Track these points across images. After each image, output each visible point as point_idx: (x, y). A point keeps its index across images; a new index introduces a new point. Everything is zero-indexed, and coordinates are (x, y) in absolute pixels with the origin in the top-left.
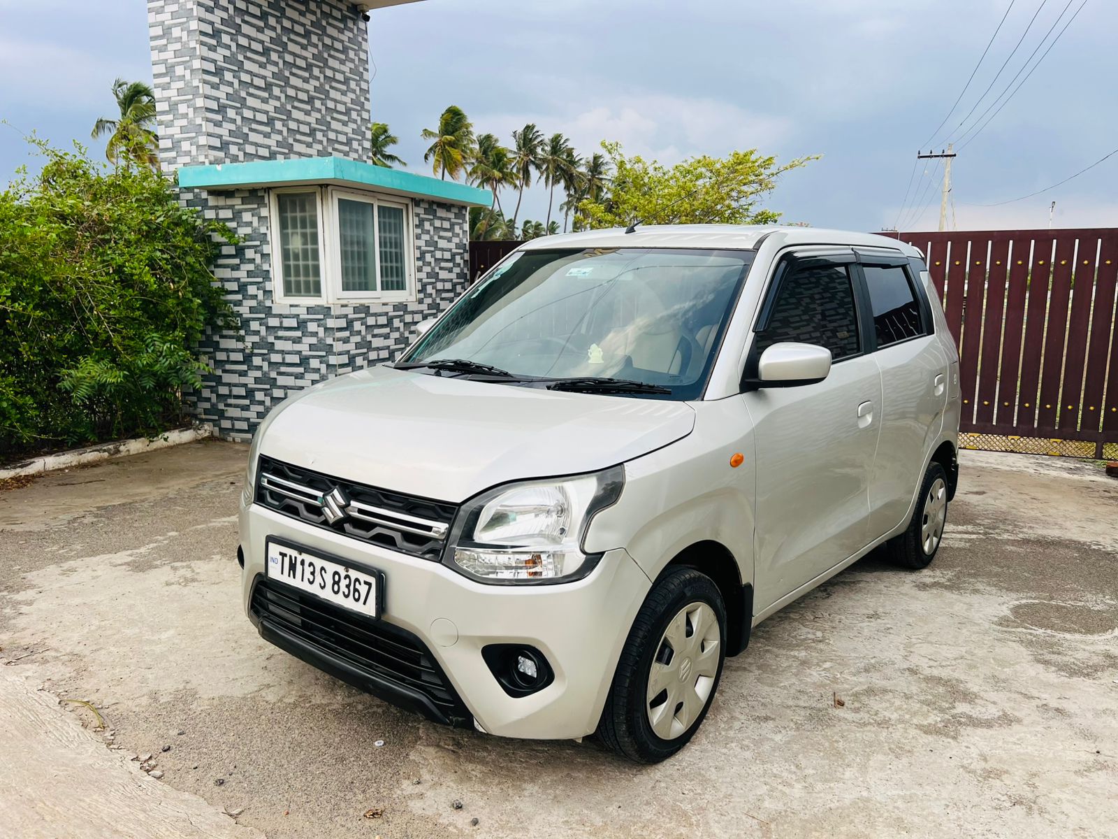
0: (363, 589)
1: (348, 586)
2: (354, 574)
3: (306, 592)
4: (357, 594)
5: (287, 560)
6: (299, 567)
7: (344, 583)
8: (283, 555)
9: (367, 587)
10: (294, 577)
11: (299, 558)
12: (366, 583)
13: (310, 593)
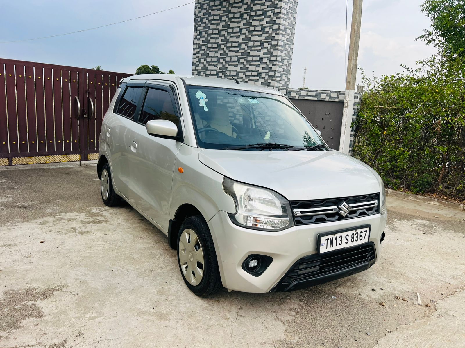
0: (363, 234)
1: (357, 237)
2: (359, 231)
3: (339, 249)
4: (361, 238)
5: (329, 241)
6: (334, 241)
7: (356, 236)
8: (327, 240)
9: (365, 232)
10: (332, 247)
11: (334, 237)
12: (365, 231)
13: (340, 249)
